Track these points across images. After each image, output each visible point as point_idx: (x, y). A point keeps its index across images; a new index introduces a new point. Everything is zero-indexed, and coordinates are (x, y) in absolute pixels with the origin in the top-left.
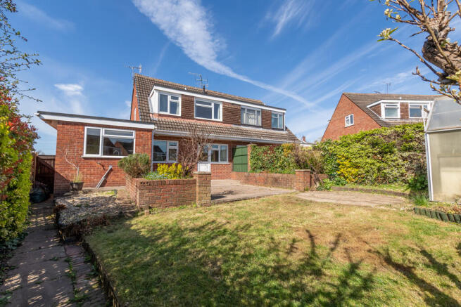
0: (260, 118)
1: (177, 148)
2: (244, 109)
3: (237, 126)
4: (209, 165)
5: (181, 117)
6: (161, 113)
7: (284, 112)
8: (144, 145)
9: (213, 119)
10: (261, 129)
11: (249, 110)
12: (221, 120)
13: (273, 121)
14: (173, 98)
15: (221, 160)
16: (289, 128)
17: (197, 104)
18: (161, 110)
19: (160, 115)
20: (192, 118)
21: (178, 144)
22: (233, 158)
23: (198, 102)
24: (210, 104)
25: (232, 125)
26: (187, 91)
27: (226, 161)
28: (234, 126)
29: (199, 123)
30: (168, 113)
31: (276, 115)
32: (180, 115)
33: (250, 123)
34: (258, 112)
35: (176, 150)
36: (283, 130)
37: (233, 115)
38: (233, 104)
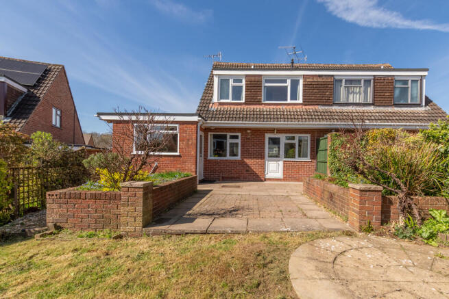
0: (370, 90)
1: (239, 141)
2: (341, 81)
3: (326, 108)
4: (281, 163)
5: (245, 103)
6: (222, 101)
7: (425, 73)
8: (188, 140)
9: (289, 101)
10: (371, 108)
11: (350, 81)
12: (300, 101)
13: (397, 92)
14: (235, 81)
15: (299, 156)
16: (435, 102)
17: (267, 85)
18: (221, 99)
19: (221, 104)
20: (259, 103)
21: (240, 137)
22: (317, 153)
23: (267, 81)
24: (285, 81)
25: (317, 107)
26: (255, 69)
27: (307, 157)
28: (320, 108)
29: (267, 108)
30: (230, 101)
31: (405, 82)
32: (243, 101)
33: (351, 101)
34: (367, 82)
35: (237, 144)
36: (419, 105)
37: (320, 92)
38: (320, 76)
